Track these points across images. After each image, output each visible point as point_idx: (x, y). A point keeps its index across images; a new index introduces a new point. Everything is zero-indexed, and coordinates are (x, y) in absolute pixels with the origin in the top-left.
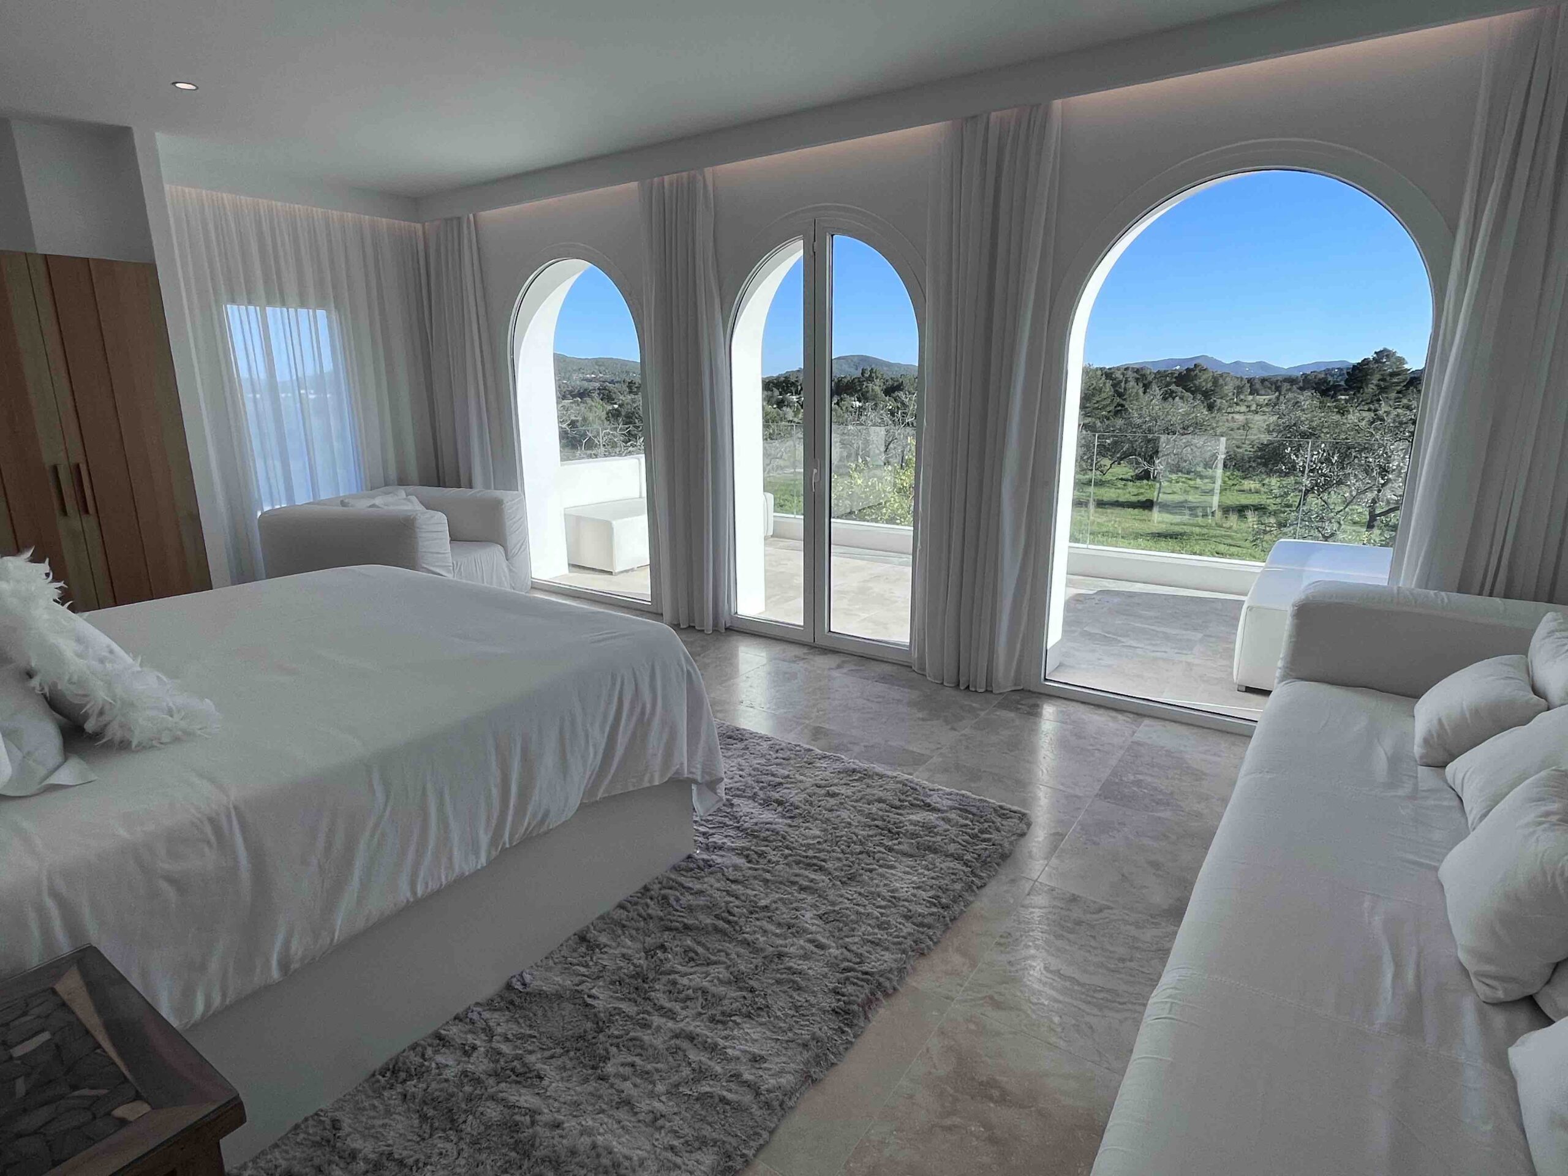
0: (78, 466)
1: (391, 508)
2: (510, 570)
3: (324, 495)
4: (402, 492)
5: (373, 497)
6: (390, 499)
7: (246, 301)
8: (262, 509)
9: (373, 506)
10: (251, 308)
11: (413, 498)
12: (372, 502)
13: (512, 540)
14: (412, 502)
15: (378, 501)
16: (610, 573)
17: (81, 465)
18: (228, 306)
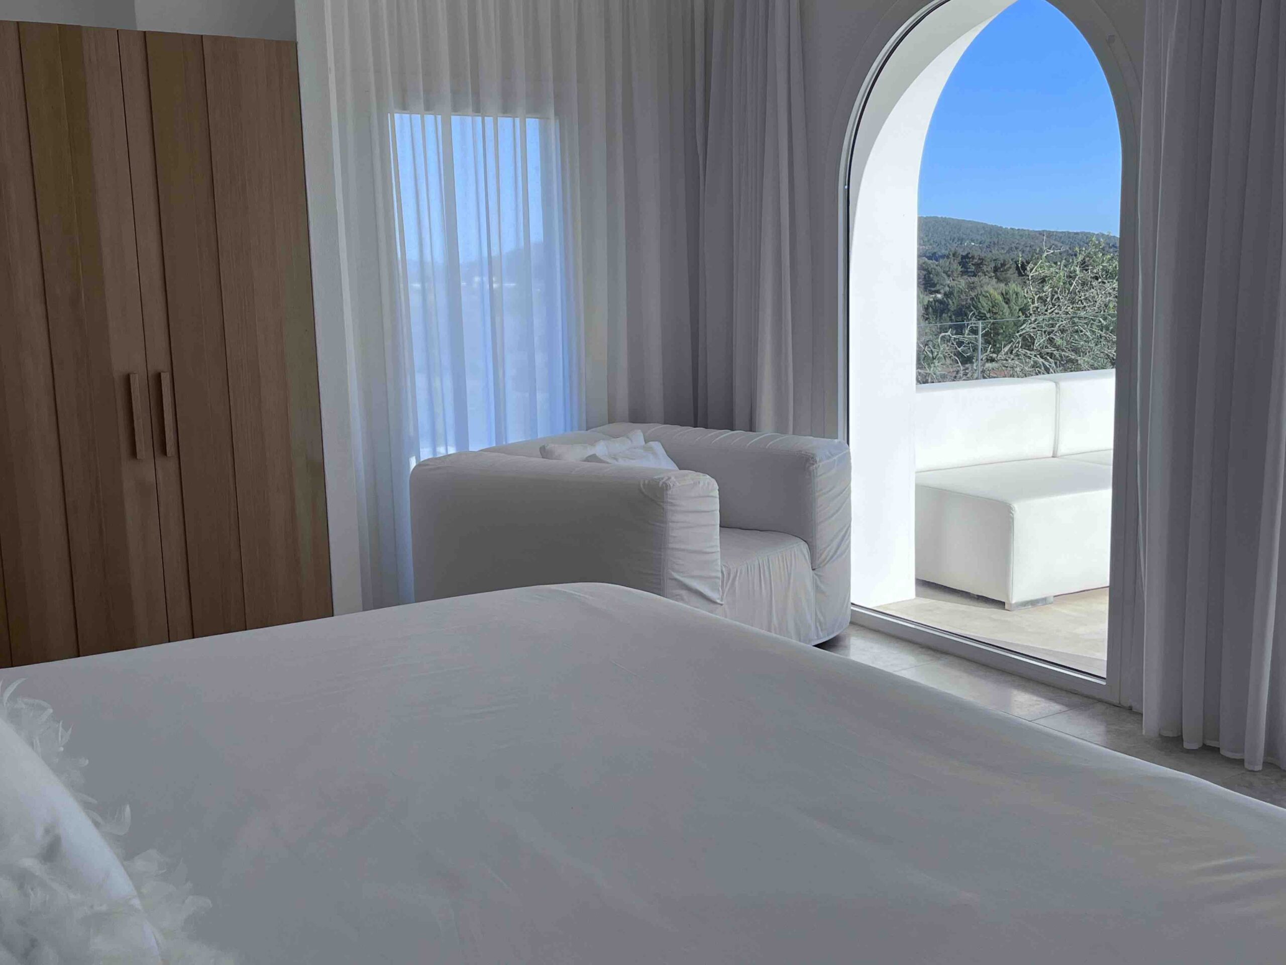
0: (158, 377)
1: (622, 463)
2: (817, 588)
3: (515, 436)
4: (638, 434)
5: (593, 442)
6: (619, 446)
7: (422, 106)
8: (418, 458)
9: (593, 458)
10: (429, 118)
11: (657, 446)
12: (590, 451)
13: (825, 532)
14: (655, 454)
15: (600, 449)
16: (1001, 604)
17: (163, 375)
18: (397, 116)
